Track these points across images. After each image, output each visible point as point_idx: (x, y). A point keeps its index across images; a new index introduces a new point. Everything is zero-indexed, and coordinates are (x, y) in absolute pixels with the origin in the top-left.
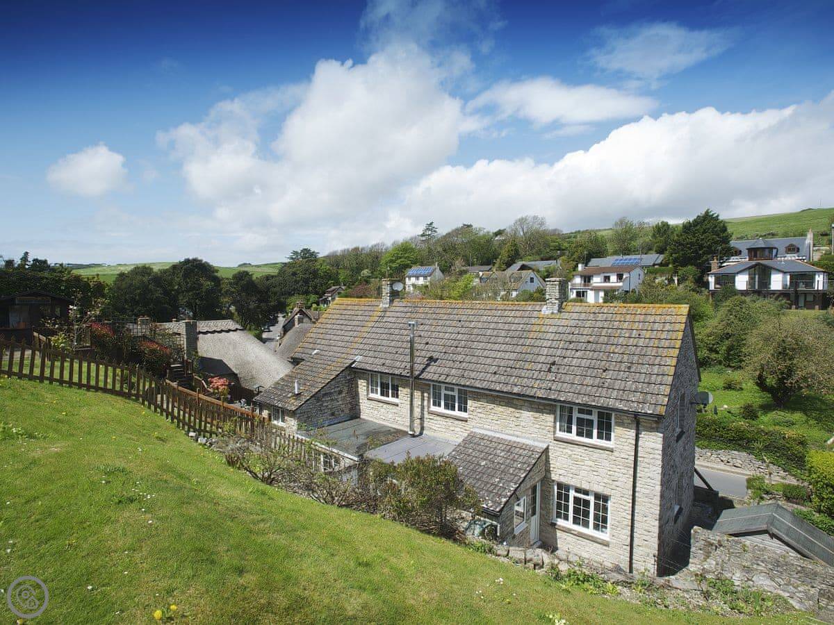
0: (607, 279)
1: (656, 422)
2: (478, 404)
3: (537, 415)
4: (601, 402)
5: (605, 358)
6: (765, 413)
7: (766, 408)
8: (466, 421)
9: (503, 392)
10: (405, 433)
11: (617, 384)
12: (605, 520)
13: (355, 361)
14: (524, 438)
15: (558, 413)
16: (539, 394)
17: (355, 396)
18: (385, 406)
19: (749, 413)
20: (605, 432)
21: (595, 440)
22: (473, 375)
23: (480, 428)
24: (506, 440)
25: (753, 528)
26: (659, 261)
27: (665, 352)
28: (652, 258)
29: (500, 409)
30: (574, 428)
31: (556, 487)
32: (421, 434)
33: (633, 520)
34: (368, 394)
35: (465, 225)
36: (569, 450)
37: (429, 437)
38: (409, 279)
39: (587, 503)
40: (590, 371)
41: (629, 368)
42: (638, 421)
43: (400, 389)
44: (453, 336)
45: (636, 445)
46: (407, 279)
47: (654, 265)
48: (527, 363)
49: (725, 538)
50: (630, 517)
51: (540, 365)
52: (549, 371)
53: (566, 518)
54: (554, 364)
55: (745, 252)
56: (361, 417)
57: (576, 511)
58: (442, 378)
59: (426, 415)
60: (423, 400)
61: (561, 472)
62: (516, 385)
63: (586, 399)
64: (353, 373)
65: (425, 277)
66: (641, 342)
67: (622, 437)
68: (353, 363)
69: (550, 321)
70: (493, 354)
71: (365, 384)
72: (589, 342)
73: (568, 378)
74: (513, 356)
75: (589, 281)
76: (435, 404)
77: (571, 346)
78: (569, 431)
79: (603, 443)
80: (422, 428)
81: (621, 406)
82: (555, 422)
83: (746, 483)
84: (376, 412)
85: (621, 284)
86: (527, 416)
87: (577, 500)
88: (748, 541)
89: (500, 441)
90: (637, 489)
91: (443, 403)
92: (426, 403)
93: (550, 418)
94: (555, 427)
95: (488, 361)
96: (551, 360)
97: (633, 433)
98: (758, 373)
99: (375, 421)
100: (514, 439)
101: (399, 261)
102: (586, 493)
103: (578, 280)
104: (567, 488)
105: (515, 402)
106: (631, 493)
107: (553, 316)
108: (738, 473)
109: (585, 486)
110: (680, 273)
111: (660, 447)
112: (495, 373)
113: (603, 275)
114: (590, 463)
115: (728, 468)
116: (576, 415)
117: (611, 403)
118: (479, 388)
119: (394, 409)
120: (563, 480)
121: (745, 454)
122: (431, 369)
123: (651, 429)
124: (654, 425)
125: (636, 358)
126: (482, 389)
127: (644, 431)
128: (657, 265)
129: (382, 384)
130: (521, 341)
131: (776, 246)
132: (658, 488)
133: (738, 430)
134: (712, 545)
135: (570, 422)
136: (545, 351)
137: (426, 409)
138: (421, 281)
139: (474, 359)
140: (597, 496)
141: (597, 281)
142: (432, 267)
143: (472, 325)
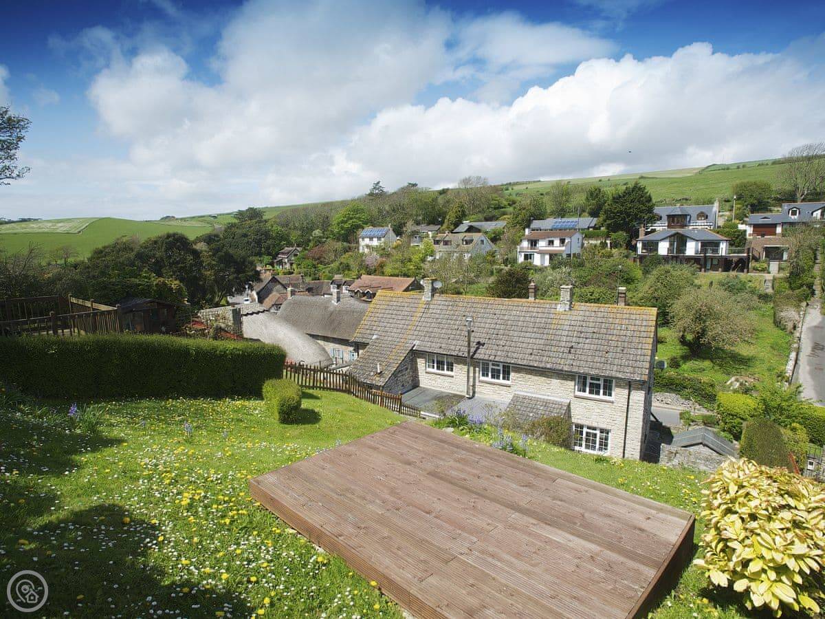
0: (551, 243)
1: (641, 385)
2: (518, 375)
3: (563, 381)
4: (607, 373)
5: (606, 344)
6: (684, 363)
7: (685, 358)
8: (509, 387)
9: (539, 368)
10: (462, 397)
11: (616, 361)
12: (606, 445)
13: (414, 345)
14: (553, 396)
15: (577, 380)
16: (566, 368)
17: (415, 370)
18: (442, 377)
19: (675, 364)
20: (608, 391)
21: (601, 396)
22: (515, 355)
23: (520, 391)
24: (540, 399)
25: (694, 442)
26: (593, 225)
27: (644, 340)
28: (587, 221)
29: (536, 378)
30: (588, 389)
31: (574, 427)
32: (473, 396)
33: (625, 443)
34: (426, 369)
35: (410, 184)
36: (584, 403)
37: (480, 398)
38: (363, 240)
39: (595, 435)
40: (597, 352)
41: (623, 351)
42: (630, 385)
43: (454, 365)
44: (493, 326)
45: (629, 398)
46: (361, 240)
47: (589, 228)
48: (553, 347)
49: (679, 449)
50: (623, 441)
51: (563, 349)
52: (570, 352)
53: (581, 445)
54: (572, 347)
55: (665, 218)
56: (421, 385)
57: (587, 440)
58: (492, 358)
59: (477, 383)
60: (474, 373)
61: (578, 417)
62: (548, 363)
63: (597, 371)
64: (414, 354)
65: (379, 239)
66: (629, 333)
67: (619, 394)
68: (413, 347)
69: (564, 317)
70: (527, 340)
71: (424, 362)
72: (594, 333)
73: (583, 358)
74: (542, 342)
75: (535, 245)
76: (483, 375)
77: (582, 335)
78: (584, 391)
79: (607, 398)
80: (474, 392)
81: (620, 375)
82: (575, 386)
83: (679, 416)
84: (434, 382)
85: (563, 248)
86: (555, 382)
87: (588, 434)
88: (691, 449)
89: (537, 400)
90: (628, 425)
91: (490, 374)
92: (477, 375)
93: (573, 383)
94: (575, 389)
95: (524, 345)
96: (570, 345)
97: (626, 391)
98: (681, 334)
99: (433, 388)
100: (546, 397)
101: (350, 222)
102: (594, 429)
103: (525, 244)
104: (582, 427)
105: (547, 373)
106: (624, 427)
107: (566, 313)
108: (668, 408)
109: (595, 425)
110: (612, 237)
111: (643, 399)
112: (531, 354)
113: (548, 239)
114: (598, 410)
115: (661, 405)
116: (589, 381)
117: (614, 374)
118: (521, 365)
119: (449, 380)
120: (580, 422)
121: (674, 395)
122: (481, 350)
123: (638, 389)
124: (640, 387)
125: (626, 344)
126: (524, 365)
127: (634, 390)
128: (591, 227)
129: (437, 361)
130: (546, 331)
131: (690, 213)
132: (641, 423)
133: (670, 378)
134: (672, 453)
135: (585, 385)
136: (564, 339)
137: (477, 379)
138: (375, 243)
139: (513, 344)
140: (602, 431)
141: (542, 244)
142: (386, 228)
143: (506, 318)
